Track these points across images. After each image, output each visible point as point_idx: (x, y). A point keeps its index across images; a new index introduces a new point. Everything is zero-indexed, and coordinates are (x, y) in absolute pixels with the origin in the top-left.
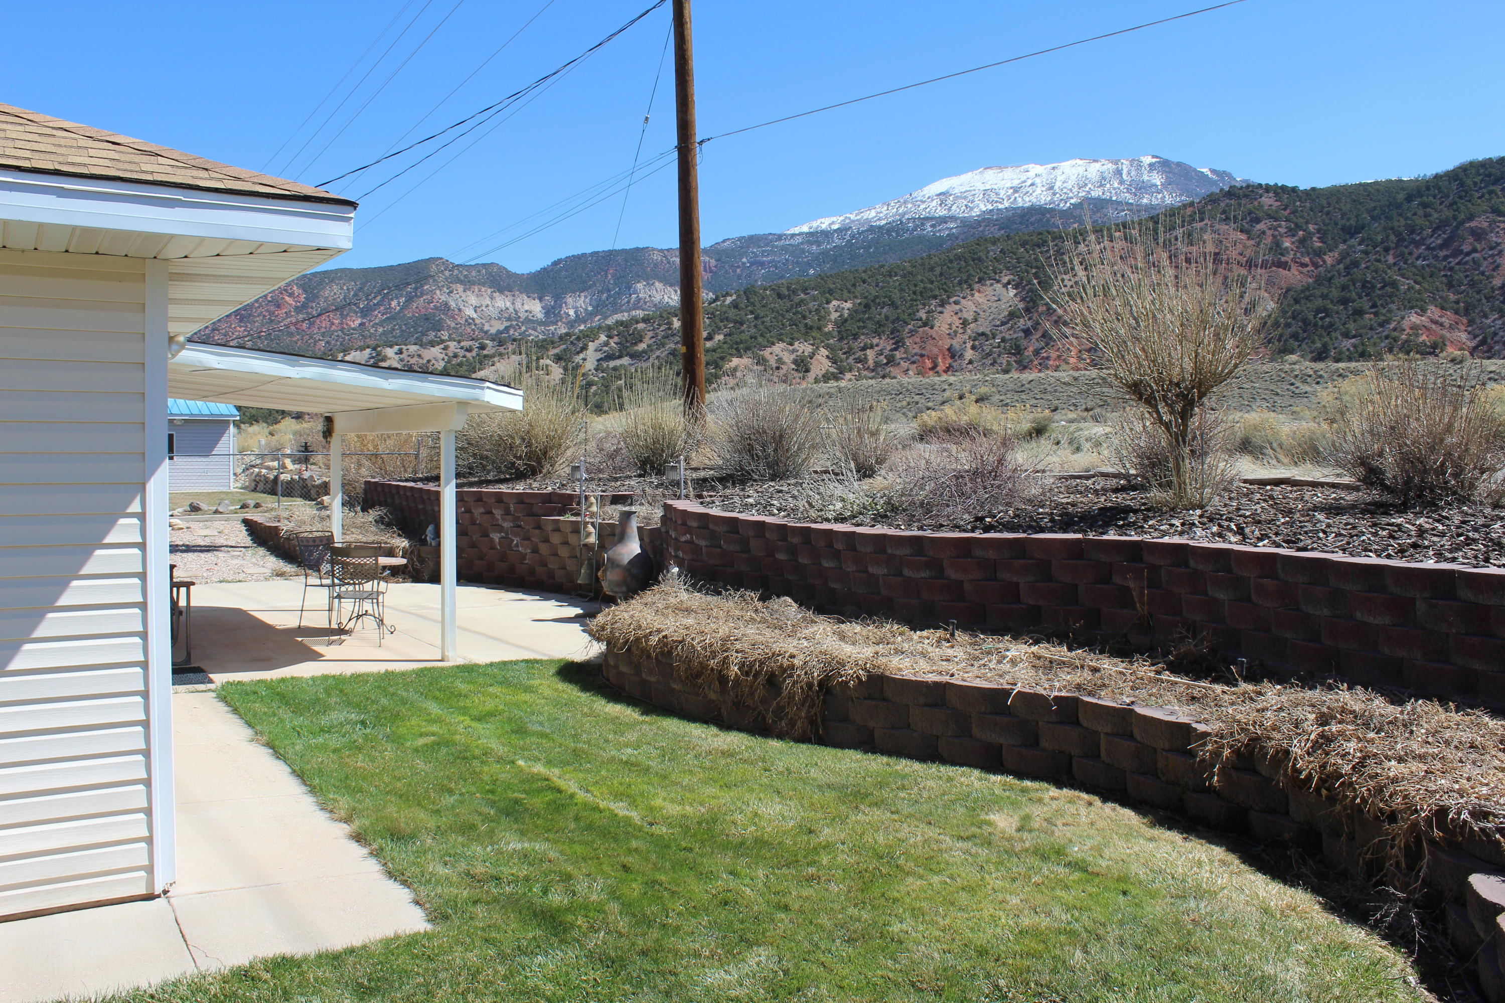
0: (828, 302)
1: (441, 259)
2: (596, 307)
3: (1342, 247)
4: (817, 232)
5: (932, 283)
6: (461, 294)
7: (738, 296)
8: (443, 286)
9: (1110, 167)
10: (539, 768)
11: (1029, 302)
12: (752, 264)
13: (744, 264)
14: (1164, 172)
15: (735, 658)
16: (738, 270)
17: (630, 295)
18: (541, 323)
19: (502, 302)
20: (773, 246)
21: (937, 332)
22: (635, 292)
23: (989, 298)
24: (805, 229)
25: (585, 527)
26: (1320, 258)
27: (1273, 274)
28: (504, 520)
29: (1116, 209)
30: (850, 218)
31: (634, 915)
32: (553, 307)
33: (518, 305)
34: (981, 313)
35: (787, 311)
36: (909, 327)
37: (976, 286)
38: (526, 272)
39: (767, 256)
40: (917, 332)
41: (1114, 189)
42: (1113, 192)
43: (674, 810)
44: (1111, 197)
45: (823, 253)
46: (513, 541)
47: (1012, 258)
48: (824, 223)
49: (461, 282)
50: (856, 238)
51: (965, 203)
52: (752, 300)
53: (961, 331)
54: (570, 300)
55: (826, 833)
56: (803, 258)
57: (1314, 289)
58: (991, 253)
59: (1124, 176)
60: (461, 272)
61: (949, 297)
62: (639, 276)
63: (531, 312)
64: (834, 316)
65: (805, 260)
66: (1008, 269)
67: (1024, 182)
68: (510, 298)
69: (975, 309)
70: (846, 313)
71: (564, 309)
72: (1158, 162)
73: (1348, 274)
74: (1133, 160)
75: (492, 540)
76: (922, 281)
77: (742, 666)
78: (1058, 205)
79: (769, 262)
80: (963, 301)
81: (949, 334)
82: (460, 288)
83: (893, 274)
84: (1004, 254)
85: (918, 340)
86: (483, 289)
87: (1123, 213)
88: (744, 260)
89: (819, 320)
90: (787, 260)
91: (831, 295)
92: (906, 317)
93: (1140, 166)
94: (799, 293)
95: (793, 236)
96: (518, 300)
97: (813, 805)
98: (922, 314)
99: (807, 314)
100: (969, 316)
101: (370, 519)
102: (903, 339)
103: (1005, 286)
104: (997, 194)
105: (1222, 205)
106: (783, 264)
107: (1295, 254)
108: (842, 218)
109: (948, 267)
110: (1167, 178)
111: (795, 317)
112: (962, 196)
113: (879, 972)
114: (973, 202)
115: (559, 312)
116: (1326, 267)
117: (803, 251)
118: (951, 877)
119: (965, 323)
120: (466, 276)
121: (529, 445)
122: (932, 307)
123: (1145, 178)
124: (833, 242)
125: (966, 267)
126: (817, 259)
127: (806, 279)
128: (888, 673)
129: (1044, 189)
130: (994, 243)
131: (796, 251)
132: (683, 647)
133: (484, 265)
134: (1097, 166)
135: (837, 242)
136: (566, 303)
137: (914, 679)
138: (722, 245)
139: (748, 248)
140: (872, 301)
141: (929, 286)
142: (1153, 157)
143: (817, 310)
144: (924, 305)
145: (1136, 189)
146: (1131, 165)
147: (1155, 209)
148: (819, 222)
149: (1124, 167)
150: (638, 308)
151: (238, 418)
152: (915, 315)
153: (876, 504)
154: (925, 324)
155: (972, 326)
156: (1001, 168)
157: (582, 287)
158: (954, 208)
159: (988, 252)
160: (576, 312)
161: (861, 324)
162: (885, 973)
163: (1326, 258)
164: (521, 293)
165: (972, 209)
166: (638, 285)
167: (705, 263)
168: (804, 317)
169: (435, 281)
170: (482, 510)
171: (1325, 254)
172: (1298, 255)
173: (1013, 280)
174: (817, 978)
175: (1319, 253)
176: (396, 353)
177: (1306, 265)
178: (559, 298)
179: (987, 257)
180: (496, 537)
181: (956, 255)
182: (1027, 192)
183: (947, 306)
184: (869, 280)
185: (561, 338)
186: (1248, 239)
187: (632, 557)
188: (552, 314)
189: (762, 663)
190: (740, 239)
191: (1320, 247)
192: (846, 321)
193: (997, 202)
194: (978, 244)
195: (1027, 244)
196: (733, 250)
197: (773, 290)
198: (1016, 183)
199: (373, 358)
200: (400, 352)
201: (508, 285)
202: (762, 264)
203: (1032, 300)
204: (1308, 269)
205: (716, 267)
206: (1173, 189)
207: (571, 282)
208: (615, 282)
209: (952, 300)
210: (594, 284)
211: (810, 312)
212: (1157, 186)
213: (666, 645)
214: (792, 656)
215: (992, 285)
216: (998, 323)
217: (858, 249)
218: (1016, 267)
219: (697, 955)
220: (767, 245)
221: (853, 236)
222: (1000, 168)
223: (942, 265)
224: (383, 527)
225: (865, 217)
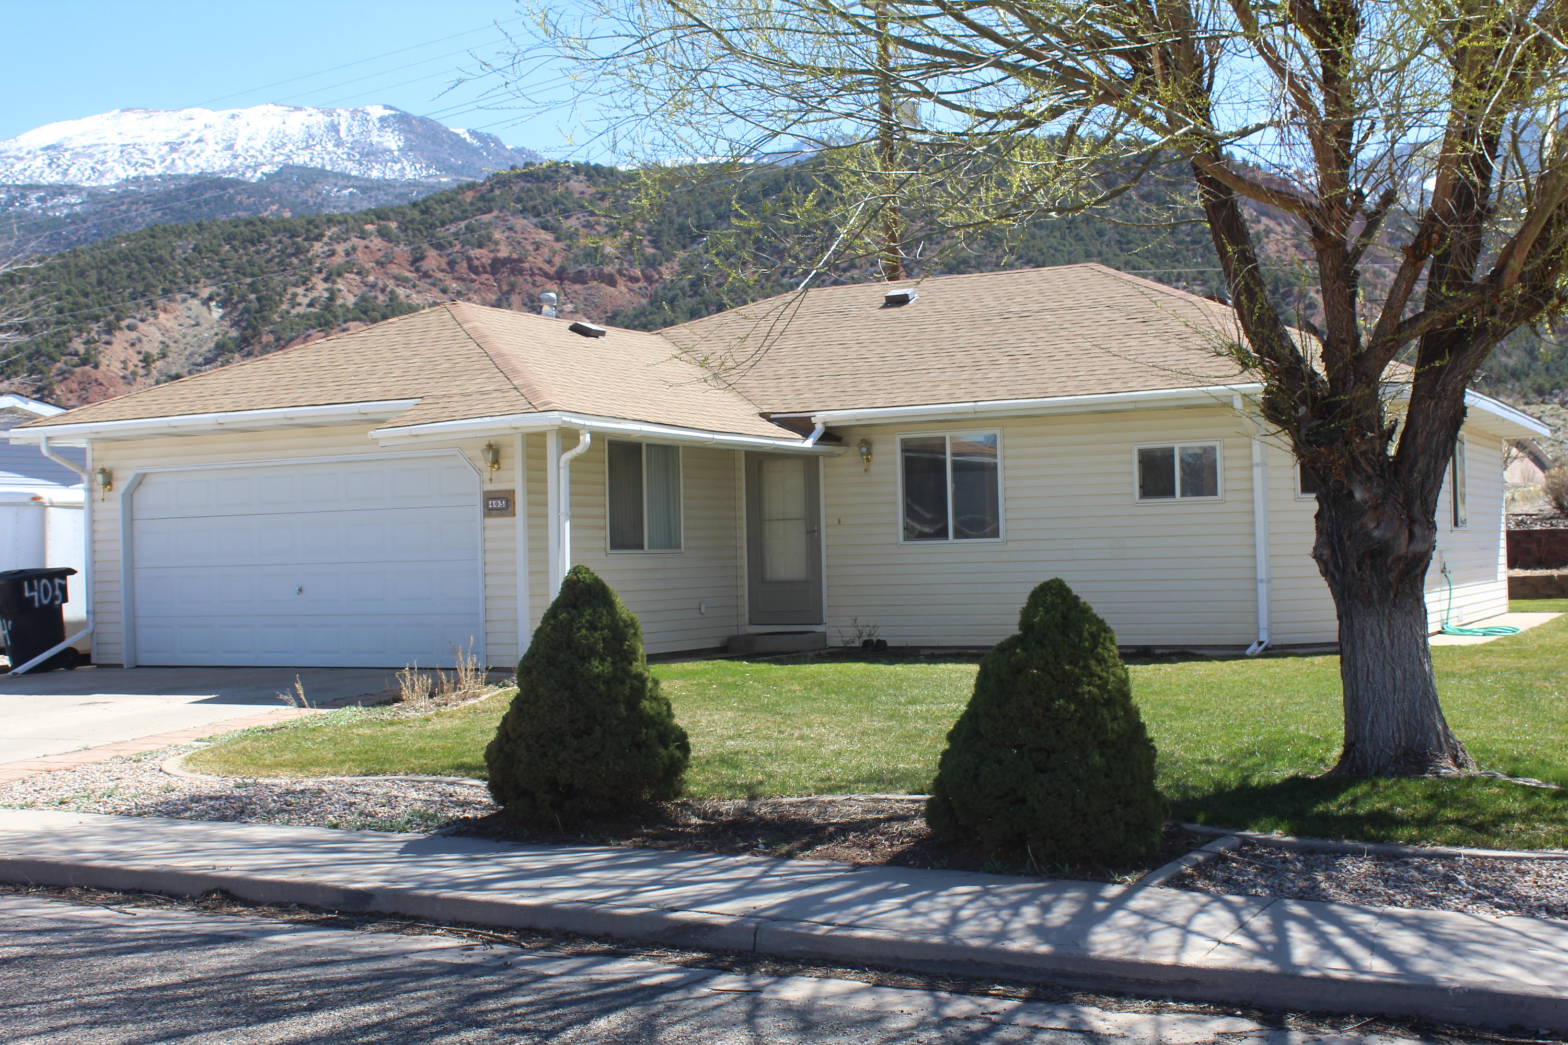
3: (681, 254)
5: (86, 295)
9: (323, 120)
11: (245, 329)
14: (401, 131)
21: (105, 374)
23: (181, 321)
26: (655, 269)
27: (593, 292)
29: (336, 185)
34: (171, 344)
36: (58, 365)
37: (161, 303)
40: (72, 373)
41: (329, 153)
42: (327, 157)
44: (324, 166)
47: (213, 260)
51: (91, 164)
53: (142, 372)
57: (651, 313)
58: (179, 251)
59: (343, 134)
61: (119, 319)
66: (207, 276)
67: (187, 135)
69: (161, 338)
72: (394, 116)
73: (695, 294)
74: (355, 111)
76: (69, 292)
78: (243, 174)
80: (141, 326)
81: (124, 377)
83: (17, 279)
84: (200, 252)
85: (74, 386)
87: (346, 192)
92: (51, 349)
93: (365, 121)
98: (78, 345)
100: (153, 349)
102: (51, 384)
103: (206, 302)
104: (143, 152)
105: (516, 189)
107: (621, 264)
109: (110, 271)
110: (407, 140)
112: (86, 153)
114: (104, 162)
116: (665, 283)
119: (147, 360)
122: (93, 334)
123: (375, 139)
125: (140, 272)
129: (219, 148)
130: (180, 236)
134: (300, 117)
141: (82, 300)
142: (386, 107)
144: (80, 331)
145: (362, 155)
146: (353, 119)
147: (394, 187)
149: (342, 120)
152: (67, 348)
154: (84, 362)
155: (159, 364)
156: (148, 110)
158: (72, 171)
159: (174, 250)
163: (663, 269)
165: (102, 174)
171: (660, 264)
172: (626, 265)
173: (218, 295)
175: (652, 263)
177: (636, 280)
179: (173, 258)
181: (121, 252)
182: (192, 152)
183: (117, 333)
186: (558, 240)
191: (654, 255)
193: (143, 165)
194: (153, 237)
195: (234, 238)
198: (173, 137)
203: (250, 325)
204: (640, 284)
206: (415, 157)
209: (124, 323)
212: (391, 152)
215: (184, 300)
216: (200, 360)
218: (220, 274)
222: (146, 110)
223: (99, 268)
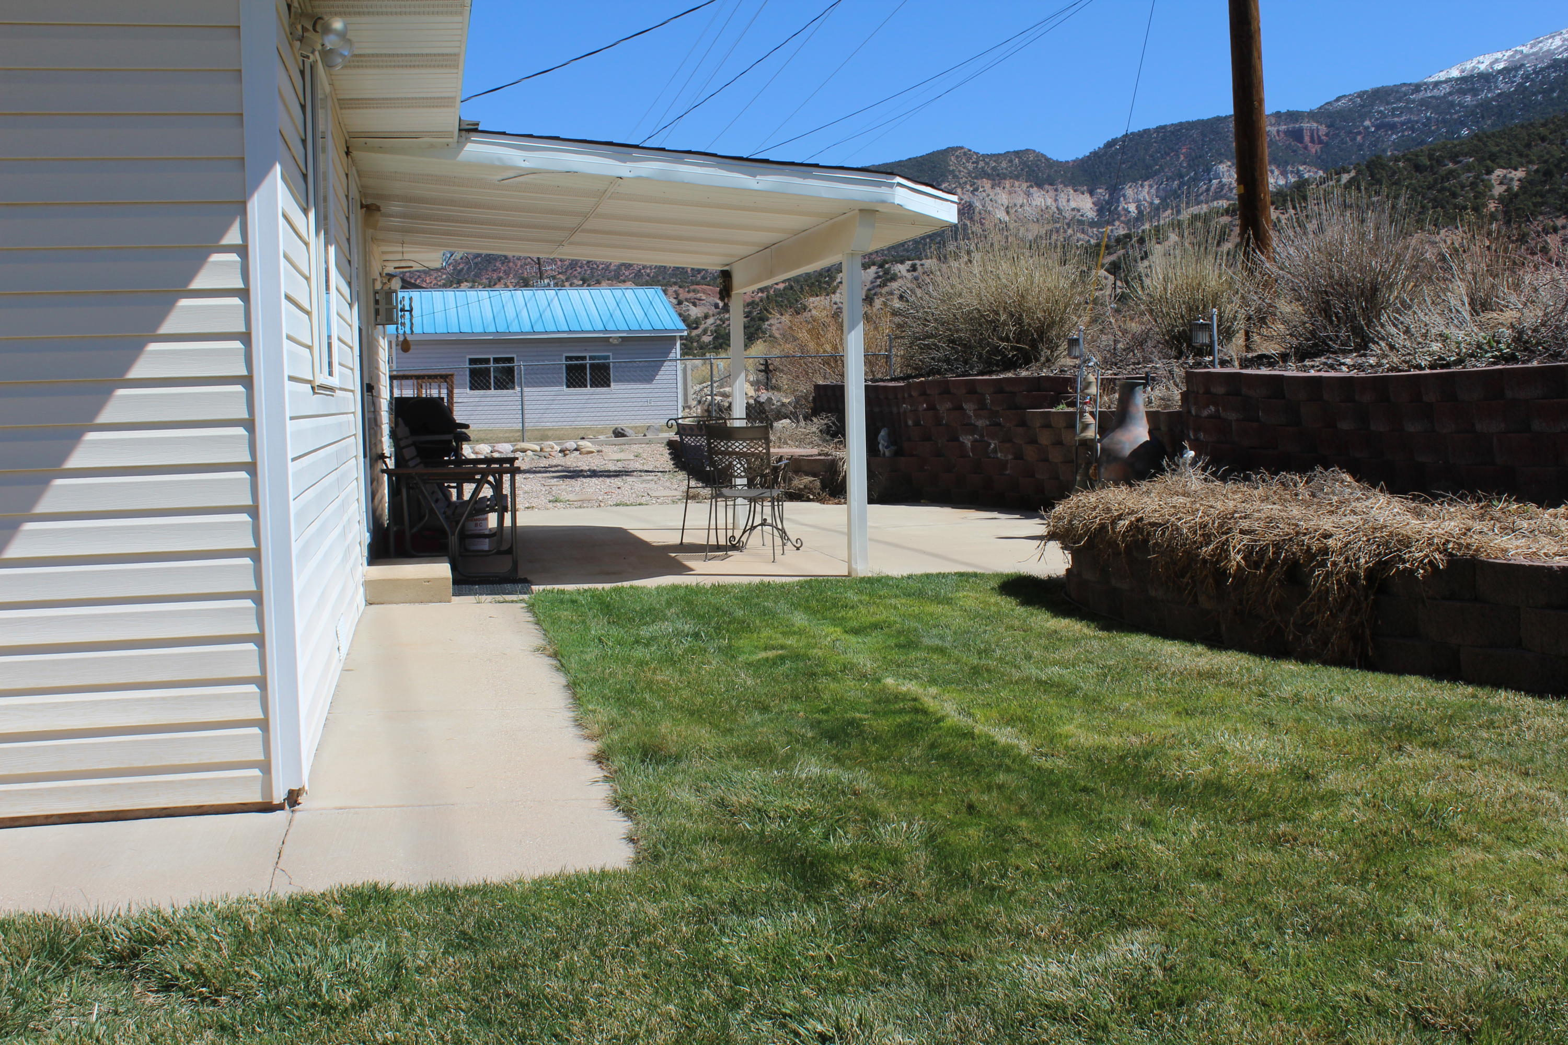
0: (1489, 172)
1: (962, 148)
2: (1163, 199)
4: (1472, 76)
6: (989, 191)
7: (1358, 173)
8: (966, 183)
10: (910, 687)
12: (1378, 128)
13: (1367, 128)
15: (1238, 542)
16: (1359, 138)
17: (1210, 181)
18: (1092, 224)
19: (1041, 199)
20: (1409, 101)
22: (1217, 176)
24: (1455, 73)
25: (1082, 416)
28: (978, 416)
30: (1522, 52)
31: (949, 873)
32: (1107, 203)
33: (1062, 202)
35: (1429, 188)
38: (1070, 158)
39: (1399, 116)
43: (1088, 739)
45: (1481, 105)
46: (990, 444)
48: (1483, 63)
49: (988, 176)
50: (1532, 80)
52: (1378, 176)
54: (1129, 192)
55: (1334, 780)
56: (1451, 114)
60: (987, 163)
62: (1221, 154)
63: (1079, 211)
64: (1498, 190)
65: (1456, 116)
68: (1052, 193)
70: (1516, 186)
71: (1123, 204)
75: (963, 445)
77: (1248, 554)
79: (1403, 124)
82: (987, 184)
86: (1017, 184)
88: (1367, 123)
89: (1476, 197)
90: (1428, 119)
91: (1493, 161)
94: (1446, 162)
95: (1437, 84)
96: (1062, 195)
97: (1322, 741)
99: (1458, 190)
101: (814, 429)
106: (1423, 124)
108: (1509, 53)
111: (1440, 196)
113: (1351, 987)
115: (1116, 208)
117: (1452, 104)
118: (1547, 851)
120: (994, 169)
121: (1019, 322)
124: (1497, 88)
126: (1473, 113)
127: (1456, 142)
128: (1483, 556)
131: (1442, 105)
132: (1164, 533)
133: (1017, 153)
135: (1502, 86)
136: (1124, 196)
137: (1527, 563)
138: (1336, 105)
139: (1372, 105)
140: (1556, 166)
143: (1472, 184)
148: (1475, 61)
150: (1221, 198)
151: (685, 333)
153: (1498, 342)
157: (1145, 174)
160: (1138, 207)
161: (1539, 200)
162: (1361, 988)
164: (1066, 186)
166: (1221, 167)
167: (1312, 131)
168: (1454, 195)
169: (955, 177)
170: (948, 405)
174: (1225, 982)
176: (908, 271)
178: (1115, 191)
180: (967, 440)
184: (1551, 137)
185: (1118, 240)
187: (1136, 446)
188: (1107, 211)
189: (1278, 546)
190: (1361, 95)
192: (1516, 195)
196: (1350, 110)
197: (1409, 160)
199: (879, 277)
200: (914, 268)
201: (1049, 176)
202: (1393, 127)
205: (1327, 135)
207: (1131, 167)
208: (1189, 165)
210: (1162, 169)
211: (1463, 187)
213: (1139, 530)
214: (1327, 536)
217: (1535, 94)
219: (1021, 934)
220: (1399, 100)
221: (1526, 77)
224: (828, 438)
225: (1545, 49)
